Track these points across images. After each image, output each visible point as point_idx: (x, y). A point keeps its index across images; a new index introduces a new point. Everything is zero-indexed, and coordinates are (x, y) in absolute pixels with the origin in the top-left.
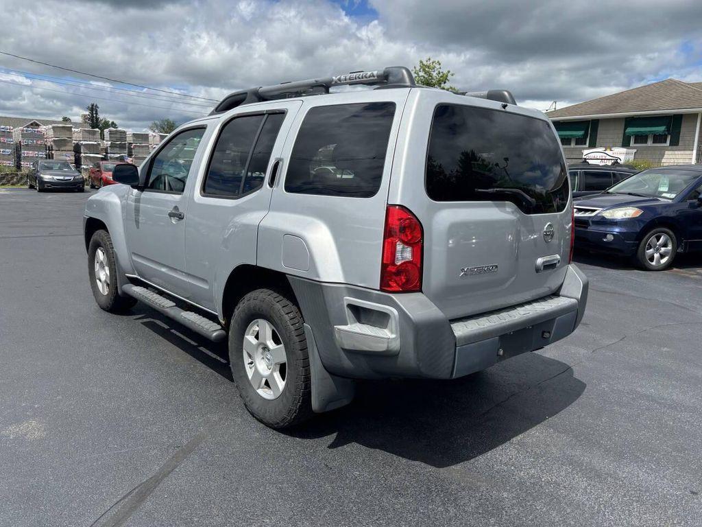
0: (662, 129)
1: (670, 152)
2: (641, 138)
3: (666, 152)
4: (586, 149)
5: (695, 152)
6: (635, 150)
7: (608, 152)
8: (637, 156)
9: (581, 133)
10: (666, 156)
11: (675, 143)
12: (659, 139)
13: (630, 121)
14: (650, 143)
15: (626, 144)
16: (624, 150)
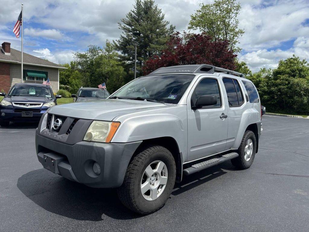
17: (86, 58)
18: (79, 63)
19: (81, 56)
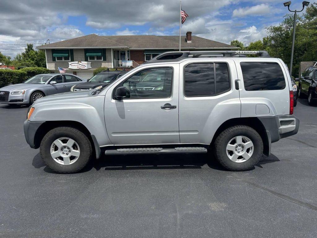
0: (100, 54)
1: (104, 63)
2: (92, 58)
3: (102, 63)
4: (70, 62)
5: (112, 63)
6: (91, 63)
7: (80, 63)
8: (92, 65)
9: (67, 55)
10: (102, 65)
11: (105, 59)
12: (99, 58)
13: (86, 51)
14: (96, 60)
15: (86, 60)
16: (86, 62)
17: (281, 31)
18: (273, 38)
19: (276, 30)
